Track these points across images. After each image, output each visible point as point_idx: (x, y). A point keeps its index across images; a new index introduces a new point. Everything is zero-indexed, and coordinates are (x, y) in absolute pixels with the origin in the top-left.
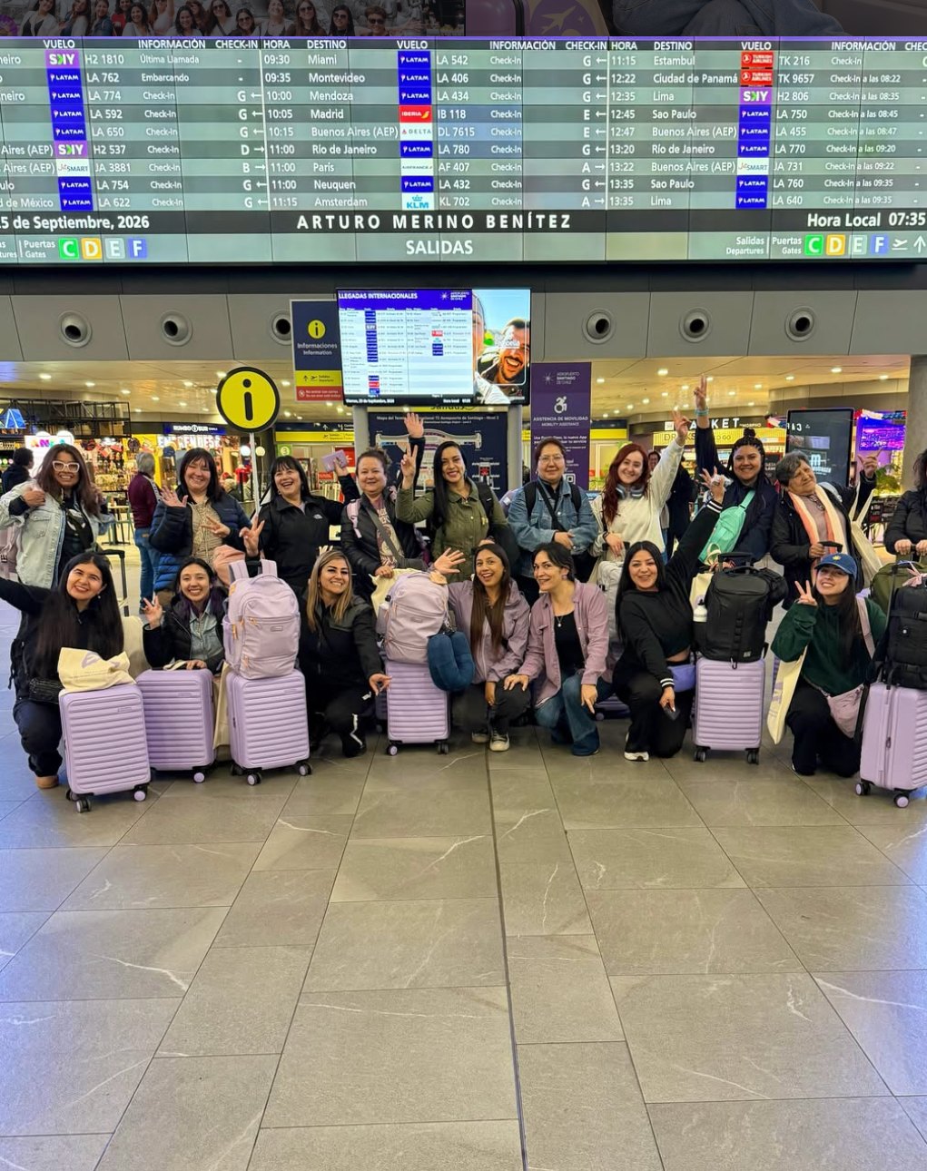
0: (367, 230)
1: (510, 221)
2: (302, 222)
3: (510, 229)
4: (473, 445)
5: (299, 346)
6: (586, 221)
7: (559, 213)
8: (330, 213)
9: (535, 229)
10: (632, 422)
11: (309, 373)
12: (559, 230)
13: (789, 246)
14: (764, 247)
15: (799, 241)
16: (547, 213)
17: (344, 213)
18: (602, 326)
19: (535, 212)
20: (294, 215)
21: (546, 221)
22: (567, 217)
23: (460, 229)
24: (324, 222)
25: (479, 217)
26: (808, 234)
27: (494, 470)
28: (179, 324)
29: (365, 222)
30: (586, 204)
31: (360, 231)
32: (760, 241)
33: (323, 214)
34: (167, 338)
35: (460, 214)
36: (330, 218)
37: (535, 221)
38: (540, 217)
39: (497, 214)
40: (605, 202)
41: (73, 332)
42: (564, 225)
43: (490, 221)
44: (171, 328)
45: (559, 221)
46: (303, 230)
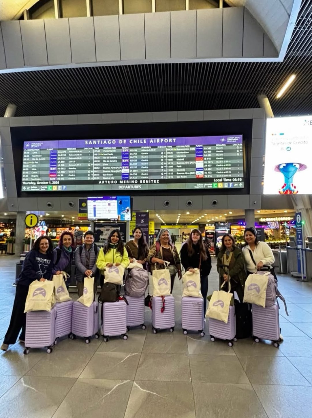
0: (114, 184)
1: (145, 182)
2: (100, 182)
3: (146, 183)
4: (118, 230)
5: (80, 208)
6: (162, 181)
7: (156, 180)
8: (106, 180)
9: (151, 183)
10: (199, 224)
11: (82, 214)
12: (156, 183)
13: (209, 186)
14: (203, 186)
15: (212, 185)
16: (154, 180)
17: (109, 180)
18: (167, 203)
19: (151, 180)
20: (98, 181)
21: (153, 182)
22: (158, 181)
23: (134, 183)
24: (105, 182)
25: (139, 181)
26: (214, 183)
27: (123, 235)
28: (72, 203)
29: (114, 182)
30: (162, 178)
31: (112, 184)
32: (203, 185)
33: (105, 180)
34: (70, 206)
35: (134, 180)
36: (106, 181)
37: (151, 181)
38: (152, 181)
39: (143, 180)
40: (167, 177)
41: (49, 205)
42: (158, 182)
43: (141, 182)
44: (71, 204)
45: (156, 181)
46: (100, 184)
